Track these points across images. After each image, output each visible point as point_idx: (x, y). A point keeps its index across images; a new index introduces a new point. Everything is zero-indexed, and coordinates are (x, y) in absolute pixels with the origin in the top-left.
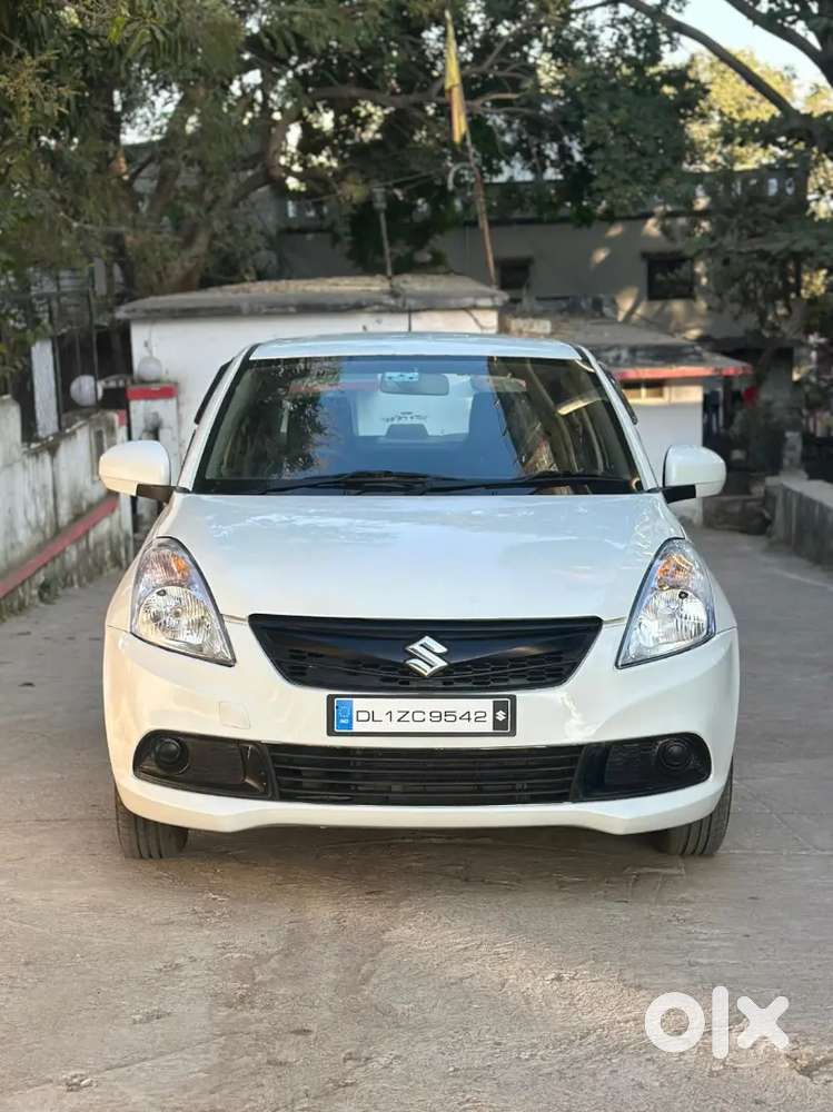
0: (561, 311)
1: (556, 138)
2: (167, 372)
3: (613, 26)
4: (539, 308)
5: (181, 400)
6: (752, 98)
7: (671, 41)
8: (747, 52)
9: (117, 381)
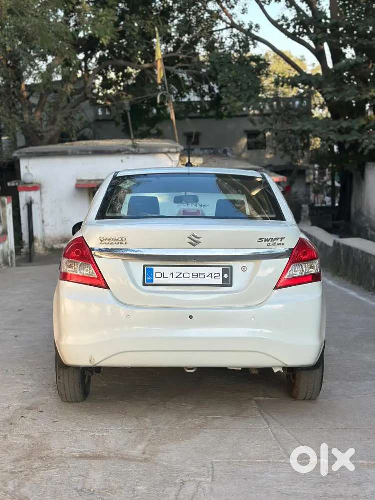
0: (210, 154)
1: (207, 83)
2: (36, 180)
3: (231, 38)
4: (201, 153)
5: (42, 192)
6: (290, 70)
7: (254, 44)
8: (288, 52)
9: (15, 183)
